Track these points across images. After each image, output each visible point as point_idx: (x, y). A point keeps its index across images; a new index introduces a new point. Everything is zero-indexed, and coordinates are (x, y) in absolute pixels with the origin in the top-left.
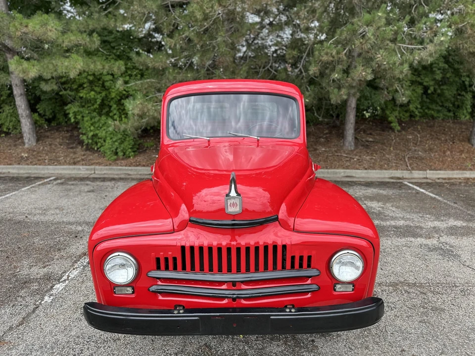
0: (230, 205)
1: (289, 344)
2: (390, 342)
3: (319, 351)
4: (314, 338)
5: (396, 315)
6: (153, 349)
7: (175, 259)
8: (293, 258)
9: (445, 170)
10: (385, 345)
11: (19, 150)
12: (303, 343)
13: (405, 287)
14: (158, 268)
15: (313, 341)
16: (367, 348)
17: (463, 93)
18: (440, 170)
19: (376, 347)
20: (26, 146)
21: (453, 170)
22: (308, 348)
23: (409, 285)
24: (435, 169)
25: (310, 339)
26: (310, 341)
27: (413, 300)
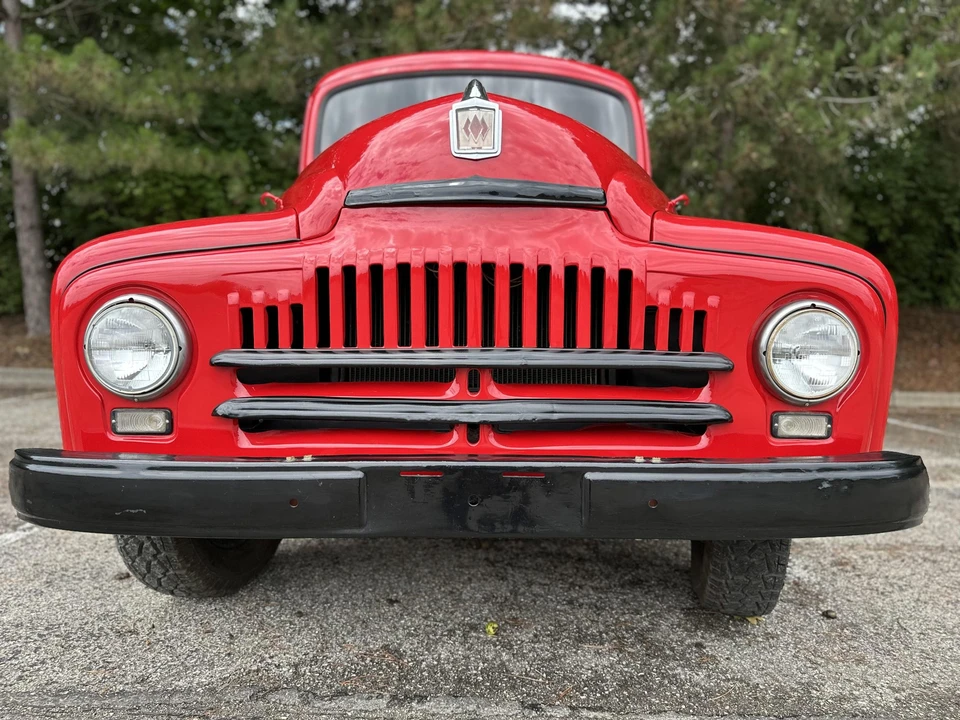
0: (466, 128)
1: (630, 650)
2: (923, 651)
3: (720, 666)
4: (699, 640)
5: (918, 600)
6: (229, 654)
7: (296, 311)
8: (651, 312)
9: (933, 390)
10: (911, 656)
11: (12, 341)
12: (672, 649)
13: (921, 553)
14: (248, 343)
15: (699, 645)
16: (860, 661)
17: (949, 252)
18: (923, 390)
19: (887, 661)
20: (31, 335)
21: (950, 390)
22: (688, 660)
23: (927, 549)
24: (911, 389)
25: (688, 641)
26: (689, 646)
27: (952, 574)
